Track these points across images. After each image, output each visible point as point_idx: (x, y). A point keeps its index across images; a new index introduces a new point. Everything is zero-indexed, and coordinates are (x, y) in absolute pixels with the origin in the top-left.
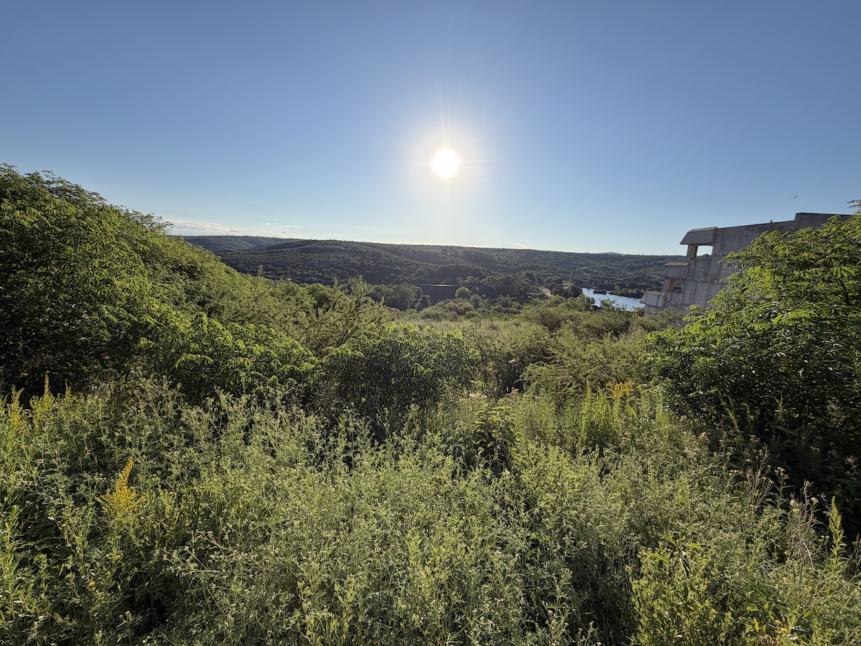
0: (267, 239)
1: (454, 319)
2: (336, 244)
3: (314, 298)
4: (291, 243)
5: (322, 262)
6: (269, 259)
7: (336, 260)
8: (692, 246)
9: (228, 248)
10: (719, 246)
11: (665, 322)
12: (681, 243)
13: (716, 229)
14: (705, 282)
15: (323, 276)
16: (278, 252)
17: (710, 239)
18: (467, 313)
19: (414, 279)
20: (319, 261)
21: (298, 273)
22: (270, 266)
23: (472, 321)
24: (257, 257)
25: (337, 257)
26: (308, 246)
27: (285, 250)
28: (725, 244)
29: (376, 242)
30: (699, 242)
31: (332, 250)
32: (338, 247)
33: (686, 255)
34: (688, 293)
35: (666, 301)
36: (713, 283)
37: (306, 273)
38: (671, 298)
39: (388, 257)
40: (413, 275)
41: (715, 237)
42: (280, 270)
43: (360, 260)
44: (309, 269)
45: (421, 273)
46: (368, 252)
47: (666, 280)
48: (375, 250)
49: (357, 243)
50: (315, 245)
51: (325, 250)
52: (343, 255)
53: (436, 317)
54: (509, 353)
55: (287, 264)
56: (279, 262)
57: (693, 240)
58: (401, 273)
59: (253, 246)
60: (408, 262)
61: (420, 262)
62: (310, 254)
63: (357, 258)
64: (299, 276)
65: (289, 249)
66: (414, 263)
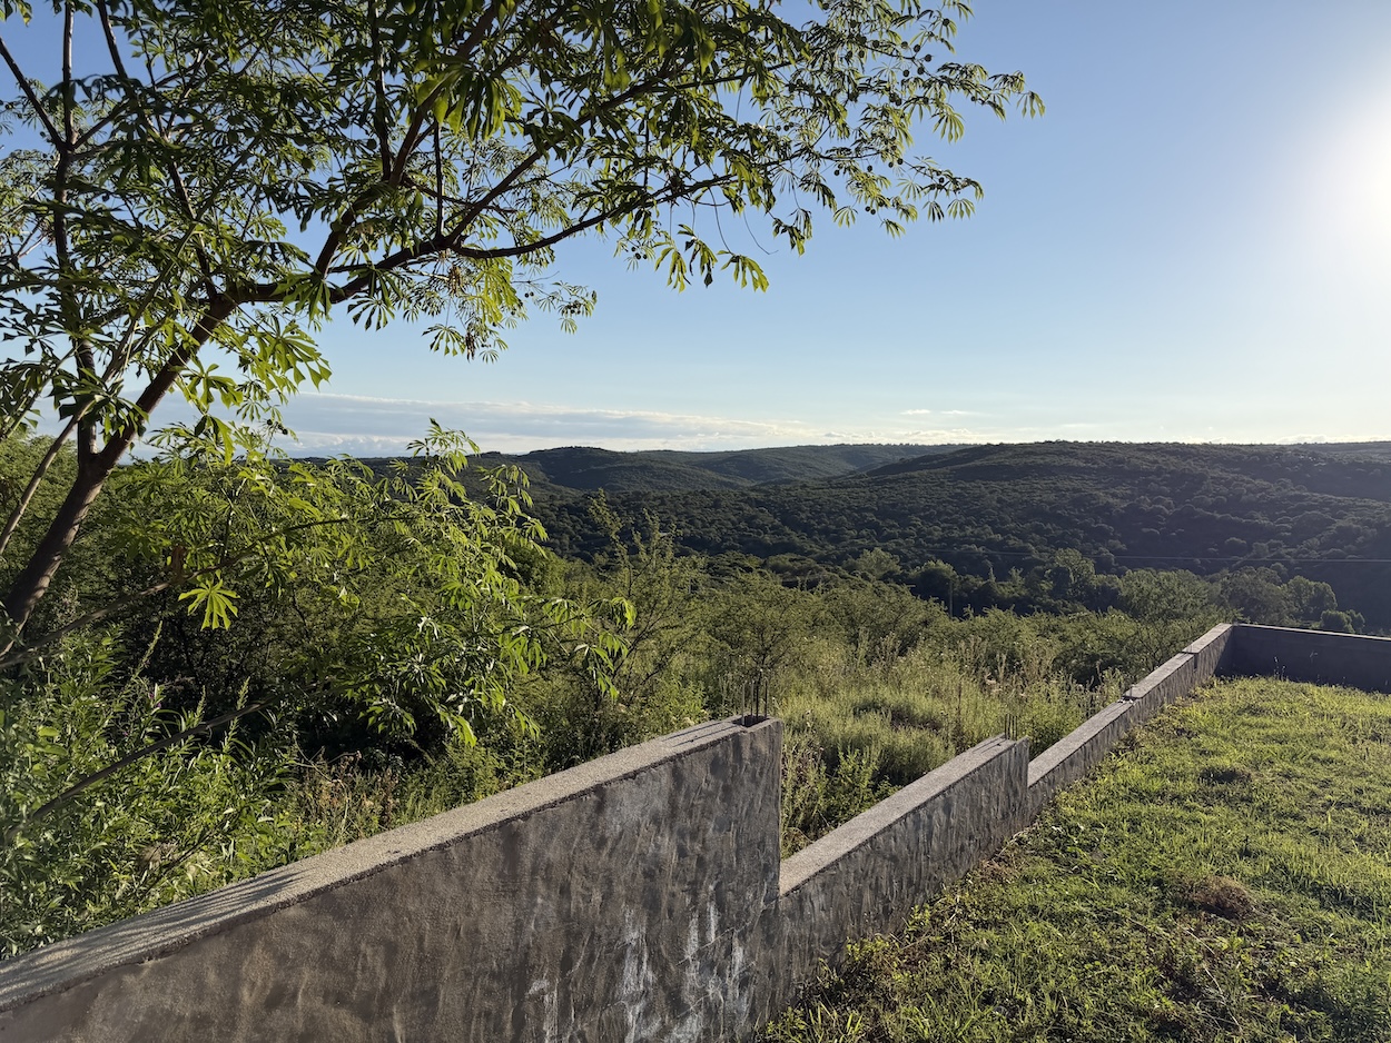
2: (1060, 453)
5: (1010, 505)
7: (1052, 497)
15: (1003, 542)
19: (1314, 554)
20: (999, 501)
25: (1057, 490)
26: (978, 463)
27: (915, 474)
29: (1199, 441)
31: (1046, 471)
32: (1065, 460)
37: (956, 534)
39: (1228, 484)
40: (1315, 541)
43: (1131, 497)
44: (969, 523)
45: (1346, 535)
46: (1159, 472)
48: (1190, 465)
49: (1130, 446)
50: (996, 459)
51: (1024, 472)
52: (1077, 484)
58: (1264, 533)
60: (1301, 498)
61: (1348, 500)
62: (980, 483)
63: (1119, 491)
64: (939, 541)
65: (925, 472)
66: (1327, 503)
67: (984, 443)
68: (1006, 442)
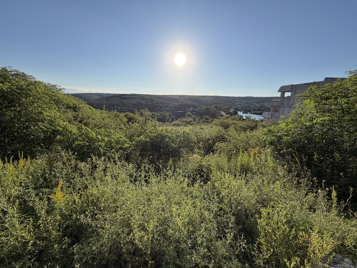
0: (105, 94)
1: (185, 125)
2: (135, 96)
3: (127, 118)
4: (116, 96)
5: (129, 103)
6: (107, 103)
8: (282, 93)
9: (89, 98)
10: (293, 92)
11: (271, 124)
12: (278, 92)
13: (292, 85)
14: (288, 107)
15: (130, 109)
16: (110, 100)
17: (290, 89)
18: (191, 123)
19: (168, 109)
20: (128, 103)
21: (119, 108)
22: (107, 106)
23: (193, 126)
24: (101, 102)
25: (135, 101)
26: (123, 97)
27: (113, 98)
28: (296, 91)
29: (152, 94)
30: (285, 91)
31: (133, 98)
32: (136, 97)
33: (280, 96)
34: (281, 112)
35: (272, 116)
36: (291, 107)
37: (122, 108)
38: (274, 114)
39: (157, 100)
40: (168, 108)
41: (292, 88)
42: (111, 107)
43: (146, 102)
44: (124, 106)
45: (171, 107)
46: (148, 99)
47: (272, 107)
48: (152, 98)
49: (144, 95)
50: (126, 96)
51: (130, 98)
52: (138, 100)
53: (178, 125)
54: (208, 139)
55: (114, 105)
56: (111, 104)
57: (283, 90)
58: (163, 107)
59: (99, 97)
60: (165, 102)
61: (170, 102)
62: (124, 100)
63: (144, 101)
64: (120, 109)
65: (115, 98)
66: (168, 103)
67: (123, 94)
68: (126, 94)
